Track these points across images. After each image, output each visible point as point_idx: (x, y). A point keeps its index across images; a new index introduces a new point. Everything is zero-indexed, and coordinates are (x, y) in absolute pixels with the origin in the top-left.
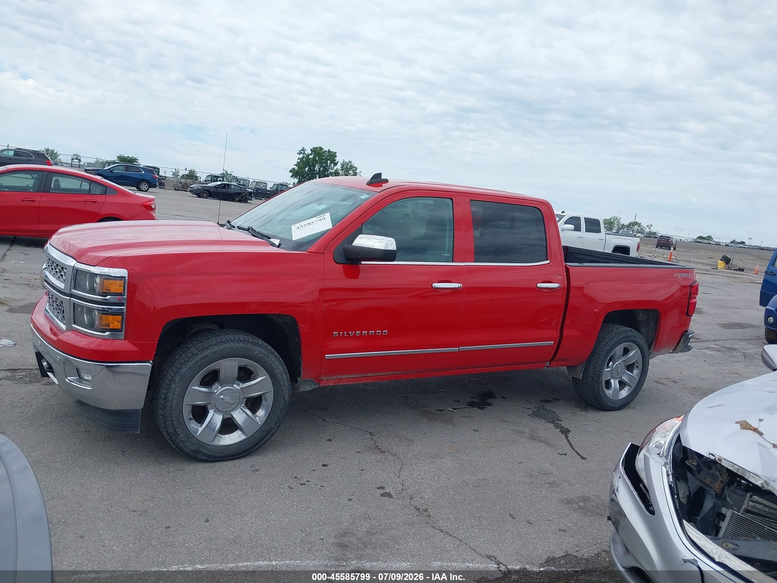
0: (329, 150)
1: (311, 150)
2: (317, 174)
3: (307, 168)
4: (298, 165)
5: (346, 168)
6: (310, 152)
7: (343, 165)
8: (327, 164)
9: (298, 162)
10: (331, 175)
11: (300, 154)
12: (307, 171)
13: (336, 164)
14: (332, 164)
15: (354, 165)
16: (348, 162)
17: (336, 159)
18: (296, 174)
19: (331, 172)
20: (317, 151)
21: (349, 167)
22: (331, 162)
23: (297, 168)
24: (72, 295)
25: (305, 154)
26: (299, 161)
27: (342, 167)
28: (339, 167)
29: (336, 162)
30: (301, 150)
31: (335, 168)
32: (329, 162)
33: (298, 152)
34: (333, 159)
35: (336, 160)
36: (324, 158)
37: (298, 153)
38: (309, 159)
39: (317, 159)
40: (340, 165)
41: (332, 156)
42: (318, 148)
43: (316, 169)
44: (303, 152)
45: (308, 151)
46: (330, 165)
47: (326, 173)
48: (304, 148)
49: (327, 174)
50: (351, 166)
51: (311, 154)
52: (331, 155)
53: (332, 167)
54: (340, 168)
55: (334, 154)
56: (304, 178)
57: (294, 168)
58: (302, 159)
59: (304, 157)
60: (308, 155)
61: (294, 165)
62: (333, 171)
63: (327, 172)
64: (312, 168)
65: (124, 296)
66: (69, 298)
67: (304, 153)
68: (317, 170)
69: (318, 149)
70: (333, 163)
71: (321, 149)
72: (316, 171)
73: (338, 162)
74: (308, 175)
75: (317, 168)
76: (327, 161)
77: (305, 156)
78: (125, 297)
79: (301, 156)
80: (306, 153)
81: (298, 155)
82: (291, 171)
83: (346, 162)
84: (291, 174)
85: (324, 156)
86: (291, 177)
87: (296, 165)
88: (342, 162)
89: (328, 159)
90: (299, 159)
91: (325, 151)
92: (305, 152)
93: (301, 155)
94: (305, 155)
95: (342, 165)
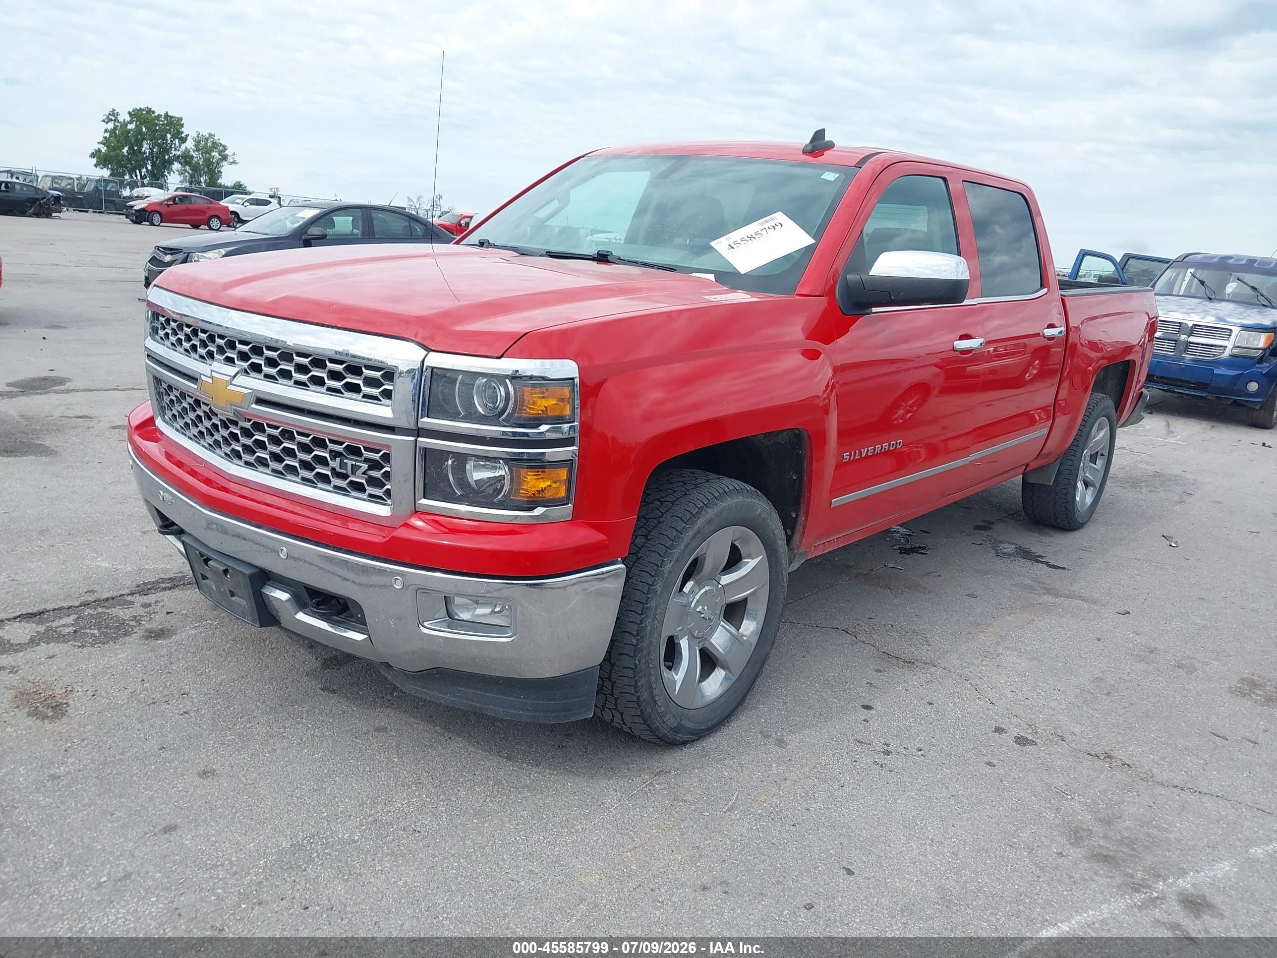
0: (167, 113)
1: (129, 113)
2: (147, 158)
3: (126, 149)
4: (106, 142)
5: (205, 146)
6: (128, 118)
7: (197, 143)
8: (167, 140)
9: (105, 138)
10: (176, 161)
11: (107, 123)
12: (126, 154)
13: (183, 140)
14: (177, 140)
15: (220, 141)
16: (207, 136)
17: (183, 130)
18: (105, 160)
19: (175, 155)
20: (142, 116)
21: (209, 144)
22: (174, 137)
23: (105, 148)
24: (419, 432)
25: (119, 122)
26: (107, 135)
27: (196, 146)
28: (190, 144)
29: (183, 135)
30: (110, 114)
31: (183, 147)
32: (169, 136)
33: (104, 118)
34: (177, 130)
35: (182, 133)
36: (157, 128)
37: (104, 121)
38: (129, 131)
39: (144, 130)
40: (192, 141)
41: (174, 125)
42: (143, 110)
43: (143, 149)
44: (113, 118)
45: (124, 117)
46: (171, 141)
47: (167, 157)
48: (114, 110)
49: (168, 159)
50: (213, 143)
51: (131, 122)
52: (172, 123)
53: (177, 144)
54: (193, 147)
55: (177, 122)
56: (122, 166)
57: (99, 149)
58: (113, 132)
59: (115, 128)
60: (125, 124)
61: (99, 143)
62: (179, 153)
63: (168, 154)
64: (136, 148)
65: (573, 422)
66: (412, 439)
67: (116, 120)
68: (148, 151)
69: (144, 112)
70: (177, 138)
71: (150, 111)
72: (145, 153)
73: (187, 136)
74: (130, 161)
75: (145, 147)
76: (166, 135)
77: (118, 126)
78: (576, 423)
79: (111, 126)
80: (121, 119)
81: (104, 124)
82: (93, 155)
83: (203, 136)
84: (94, 161)
85: (157, 125)
86: (96, 166)
87: (102, 143)
88: (195, 136)
89: (169, 131)
90: (106, 131)
91: (160, 116)
92: (119, 118)
93: (109, 123)
94: (119, 124)
95: (195, 141)
